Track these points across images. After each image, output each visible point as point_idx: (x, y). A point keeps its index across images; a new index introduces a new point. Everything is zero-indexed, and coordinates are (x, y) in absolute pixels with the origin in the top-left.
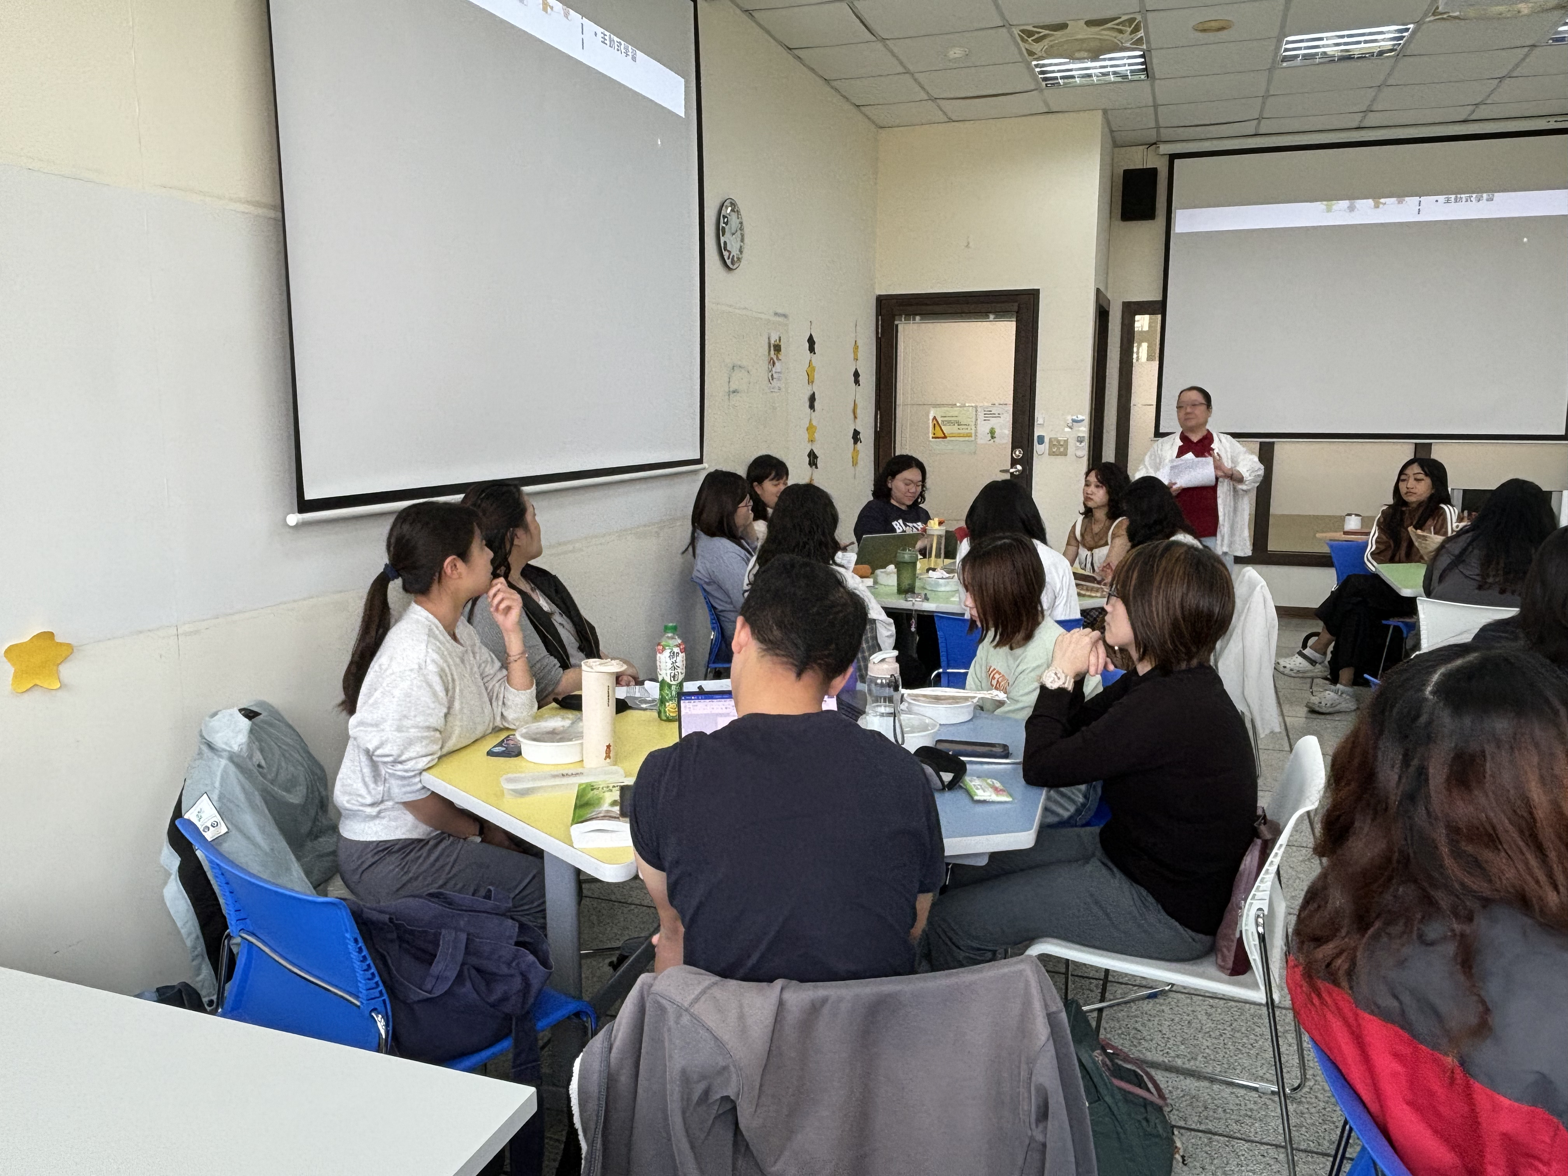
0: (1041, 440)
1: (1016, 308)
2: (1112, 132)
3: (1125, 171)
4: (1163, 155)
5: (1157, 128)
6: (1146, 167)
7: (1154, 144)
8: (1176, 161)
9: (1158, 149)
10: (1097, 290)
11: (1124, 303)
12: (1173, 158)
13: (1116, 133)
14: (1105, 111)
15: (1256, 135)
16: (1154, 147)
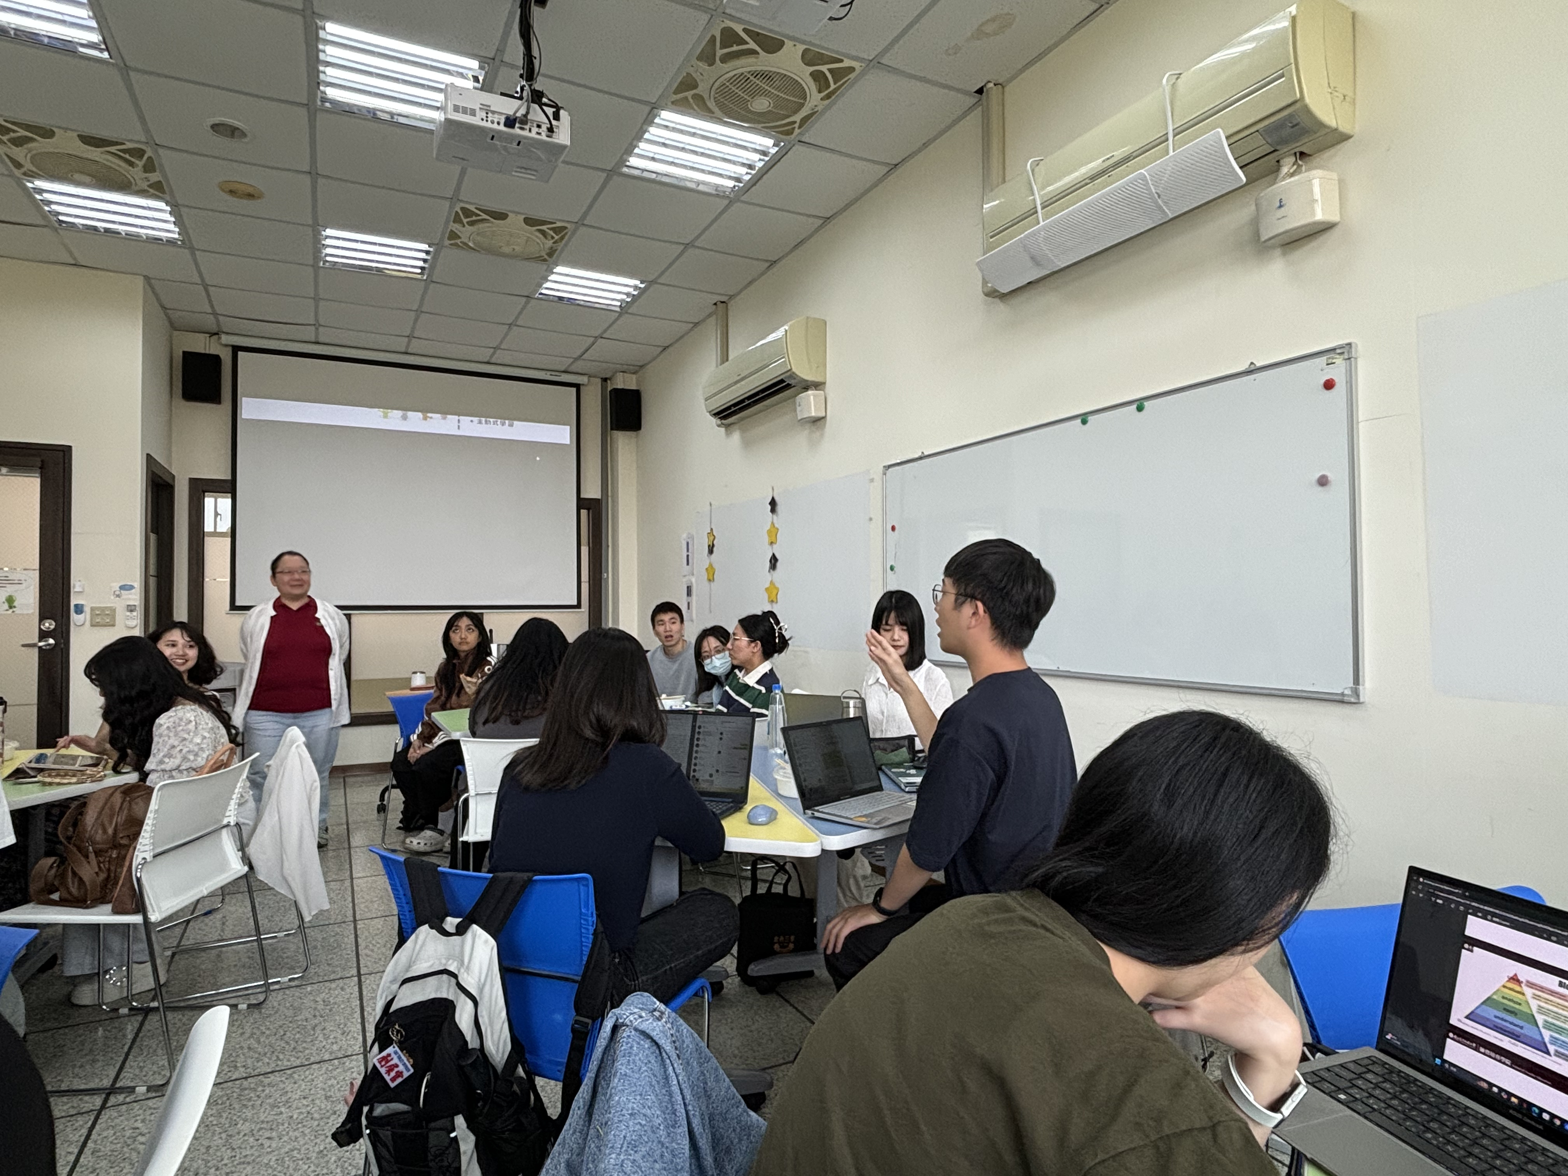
0: (79, 609)
1: (39, 464)
2: (163, 307)
3: (184, 353)
4: (226, 346)
5: (215, 314)
6: (207, 352)
7: (217, 334)
8: (239, 353)
9: (220, 338)
10: (148, 455)
11: (190, 479)
12: (236, 349)
13: (170, 312)
14: (147, 278)
15: (317, 343)
16: (216, 337)
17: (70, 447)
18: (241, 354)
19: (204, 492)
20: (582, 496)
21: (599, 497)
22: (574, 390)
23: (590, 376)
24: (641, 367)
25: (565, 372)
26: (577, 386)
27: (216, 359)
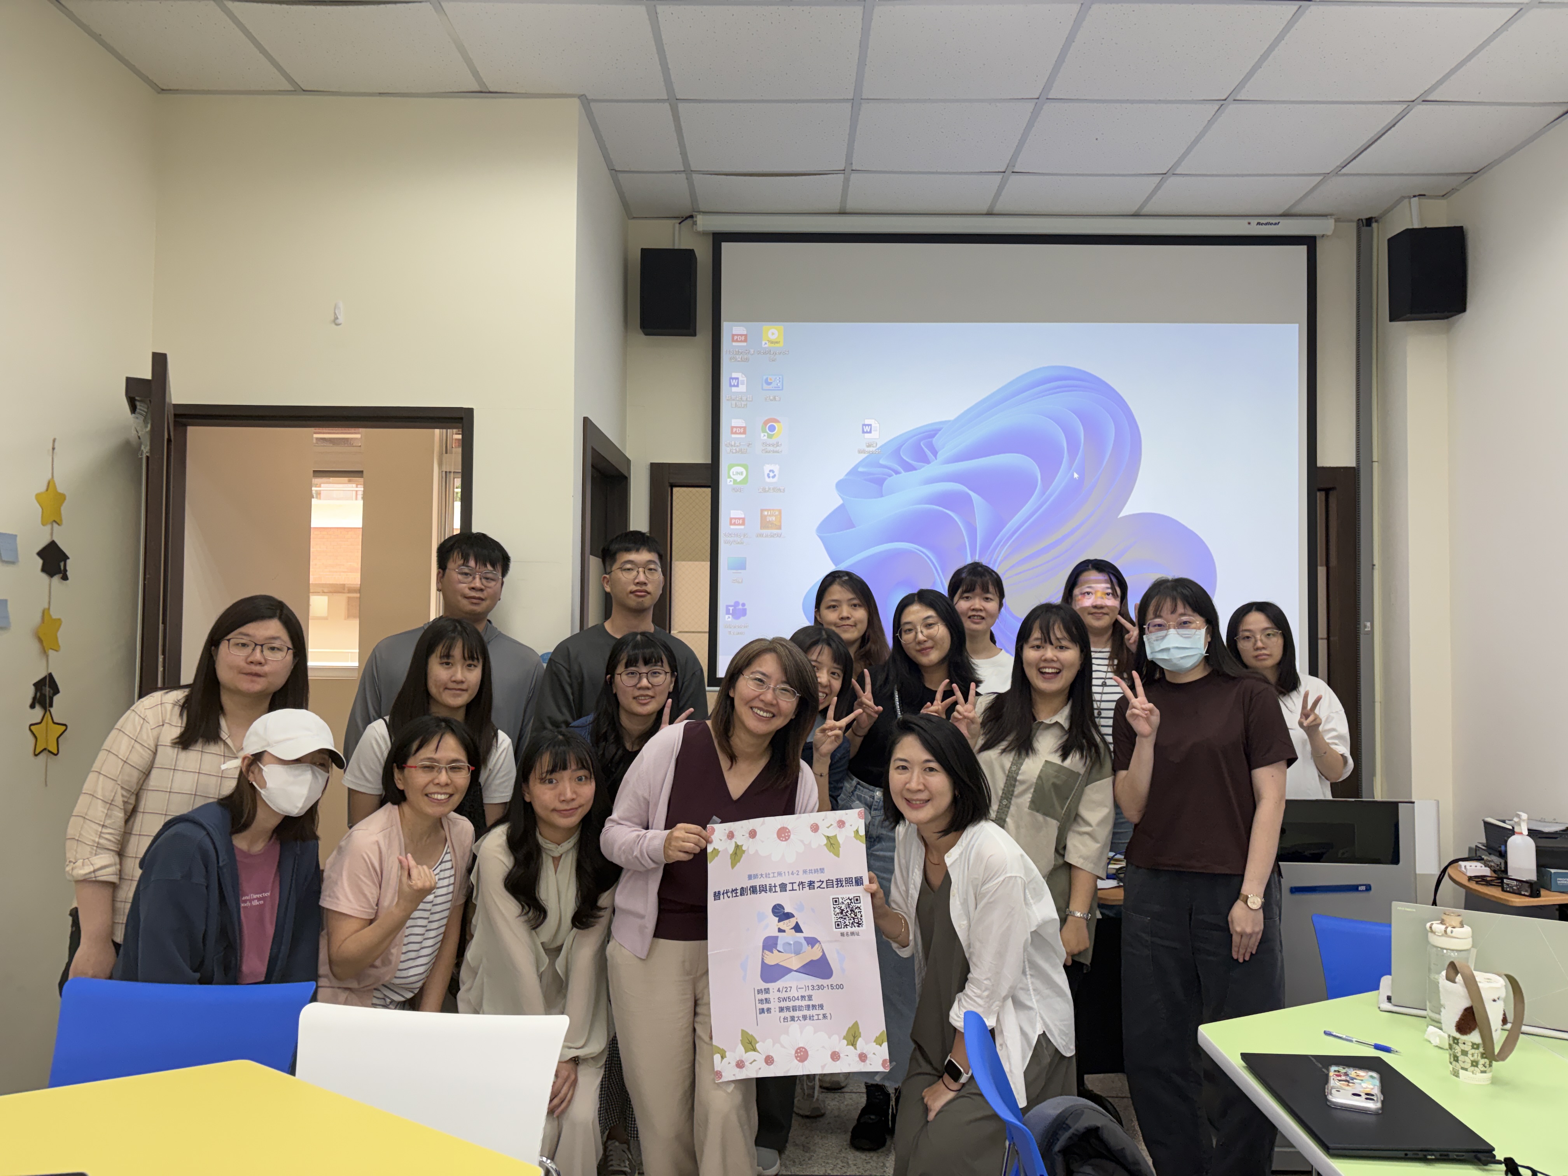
2: (614, 171)
3: (642, 250)
4: (705, 234)
5: (688, 171)
6: (676, 247)
7: (691, 217)
8: (724, 245)
9: (695, 223)
10: (586, 420)
11: (652, 465)
12: (719, 238)
13: (620, 176)
14: (585, 101)
15: (842, 213)
16: (689, 221)
17: (470, 411)
18: (725, 246)
19: (672, 486)
20: (1320, 464)
21: (1352, 463)
22: (1303, 249)
23: (1337, 220)
24: (1472, 175)
25: (1286, 215)
26: (1310, 242)
27: (688, 256)
